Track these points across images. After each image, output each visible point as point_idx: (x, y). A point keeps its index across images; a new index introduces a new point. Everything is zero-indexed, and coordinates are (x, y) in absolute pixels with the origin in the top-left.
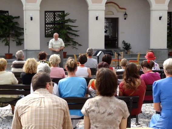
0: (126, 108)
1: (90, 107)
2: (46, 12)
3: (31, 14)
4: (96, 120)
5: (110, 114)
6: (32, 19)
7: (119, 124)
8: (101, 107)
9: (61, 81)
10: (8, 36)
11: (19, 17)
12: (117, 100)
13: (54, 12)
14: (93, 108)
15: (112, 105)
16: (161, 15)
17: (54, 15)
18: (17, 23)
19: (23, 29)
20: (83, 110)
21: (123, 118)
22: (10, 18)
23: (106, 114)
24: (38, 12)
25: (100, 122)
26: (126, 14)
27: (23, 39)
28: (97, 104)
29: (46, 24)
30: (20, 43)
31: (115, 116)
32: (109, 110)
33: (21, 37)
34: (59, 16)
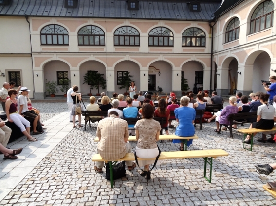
0: (160, 125)
1: (140, 125)
2: (118, 72)
3: (110, 73)
4: (143, 132)
5: (150, 129)
6: (110, 75)
7: (155, 134)
8: (145, 125)
9: (124, 109)
10: (98, 84)
11: (103, 74)
12: (154, 120)
13: (122, 72)
14: (141, 125)
15: (152, 124)
16: (178, 73)
17: (122, 73)
18: (103, 77)
19: (106, 81)
20: (135, 127)
21: (158, 131)
22: (99, 75)
23: (148, 129)
24: (114, 72)
25: (144, 133)
26: (159, 73)
27: (106, 86)
28: (143, 123)
29: (118, 78)
30: (104, 88)
31: (153, 130)
32: (150, 127)
33: (105, 85)
34: (125, 74)
